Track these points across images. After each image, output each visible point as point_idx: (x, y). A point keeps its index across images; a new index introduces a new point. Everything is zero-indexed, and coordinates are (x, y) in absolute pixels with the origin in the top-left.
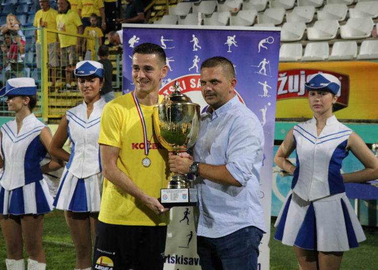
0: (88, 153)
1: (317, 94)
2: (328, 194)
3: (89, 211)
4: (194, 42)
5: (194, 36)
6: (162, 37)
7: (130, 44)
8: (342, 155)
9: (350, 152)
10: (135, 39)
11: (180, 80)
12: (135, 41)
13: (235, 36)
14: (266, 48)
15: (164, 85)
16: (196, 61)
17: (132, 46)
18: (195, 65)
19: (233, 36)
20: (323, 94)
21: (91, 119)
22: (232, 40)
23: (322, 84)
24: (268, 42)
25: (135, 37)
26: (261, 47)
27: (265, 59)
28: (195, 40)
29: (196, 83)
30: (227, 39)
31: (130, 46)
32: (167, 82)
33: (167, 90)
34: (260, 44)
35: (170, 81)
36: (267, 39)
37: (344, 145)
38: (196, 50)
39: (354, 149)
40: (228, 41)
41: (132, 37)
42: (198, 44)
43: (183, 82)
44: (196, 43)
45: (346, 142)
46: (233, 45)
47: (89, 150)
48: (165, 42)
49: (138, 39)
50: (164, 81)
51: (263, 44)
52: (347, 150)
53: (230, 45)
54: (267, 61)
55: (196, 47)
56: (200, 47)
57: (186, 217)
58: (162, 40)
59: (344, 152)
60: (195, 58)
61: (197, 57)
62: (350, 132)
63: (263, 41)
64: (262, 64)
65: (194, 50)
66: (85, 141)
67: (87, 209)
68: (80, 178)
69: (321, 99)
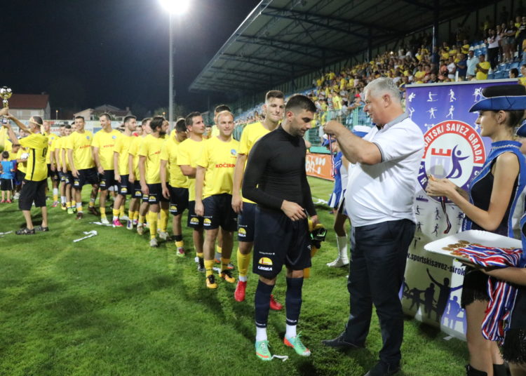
5: (451, 90)
6: (430, 93)
11: (440, 125)
12: (413, 97)
15: (429, 129)
16: (452, 109)
17: (410, 101)
18: (451, 113)
19: (479, 88)
22: (479, 92)
25: (412, 94)
28: (452, 93)
29: (451, 127)
30: (474, 91)
32: (431, 126)
35: (433, 126)
38: (452, 101)
42: (454, 97)
43: (442, 127)
44: (452, 96)
46: (479, 95)
49: (415, 95)
50: (429, 126)
53: (476, 96)
55: (452, 99)
56: (455, 99)
57: (436, 230)
58: (430, 95)
61: (452, 106)
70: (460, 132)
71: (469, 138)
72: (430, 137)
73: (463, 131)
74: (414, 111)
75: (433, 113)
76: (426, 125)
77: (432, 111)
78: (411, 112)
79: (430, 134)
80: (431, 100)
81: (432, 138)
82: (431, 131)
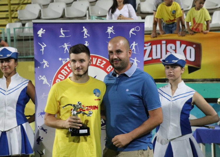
0: (8, 112)
1: (170, 68)
2: (181, 135)
3: (10, 155)
4: (84, 32)
5: (84, 27)
6: (62, 29)
7: (39, 35)
8: (189, 108)
9: (195, 106)
10: (42, 31)
12: (42, 32)
13: (113, 27)
14: (135, 34)
15: (64, 63)
17: (40, 36)
19: (111, 27)
20: (174, 68)
21: (9, 88)
22: (111, 30)
23: (173, 61)
24: (136, 30)
25: (42, 29)
26: (131, 33)
27: (134, 42)
28: (85, 30)
30: (107, 29)
31: (39, 36)
32: (66, 60)
33: (66, 66)
34: (131, 32)
35: (68, 59)
36: (135, 28)
37: (190, 101)
38: (86, 37)
39: (197, 103)
40: (108, 30)
41: (40, 29)
42: (87, 33)
44: (86, 33)
45: (191, 99)
46: (112, 32)
47: (9, 111)
48: (63, 32)
49: (44, 30)
50: (64, 60)
51: (133, 32)
52: (192, 105)
53: (109, 33)
54: (136, 43)
55: (86, 35)
56: (89, 35)
58: (62, 31)
59: (190, 106)
60: (86, 43)
62: (194, 93)
63: (133, 30)
64: (132, 46)
65: (84, 38)
66: (5, 104)
67: (9, 154)
68: (3, 131)
69: (173, 71)
70: (98, 64)
71: (107, 70)
72: (66, 70)
73: (100, 64)
74: (45, 46)
75: (66, 48)
76: (60, 59)
77: (66, 46)
78: (43, 47)
79: (66, 67)
80: (63, 35)
81: (69, 71)
82: (66, 64)
